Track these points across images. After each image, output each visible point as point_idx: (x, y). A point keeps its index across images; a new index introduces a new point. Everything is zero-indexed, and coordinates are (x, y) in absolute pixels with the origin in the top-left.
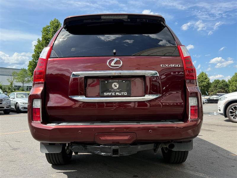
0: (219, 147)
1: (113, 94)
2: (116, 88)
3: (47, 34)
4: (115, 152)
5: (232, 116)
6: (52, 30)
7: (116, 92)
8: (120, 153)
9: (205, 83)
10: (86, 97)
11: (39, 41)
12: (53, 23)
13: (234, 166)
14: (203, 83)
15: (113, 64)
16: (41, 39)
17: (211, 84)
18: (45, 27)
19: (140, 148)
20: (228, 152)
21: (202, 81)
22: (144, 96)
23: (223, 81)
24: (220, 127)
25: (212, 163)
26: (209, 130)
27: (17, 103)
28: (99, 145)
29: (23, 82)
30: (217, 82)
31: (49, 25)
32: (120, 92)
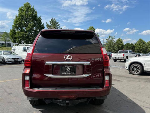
0: (122, 94)
1: (67, 73)
2: (68, 70)
3: (22, 12)
4: (68, 104)
5: (133, 71)
6: (25, 10)
7: (68, 72)
8: (70, 104)
9: (121, 45)
10: (53, 75)
11: (17, 17)
12: (25, 5)
13: (127, 106)
14: (120, 45)
15: (67, 58)
16: (18, 15)
17: (124, 46)
18: (21, 7)
19: (80, 101)
20: (126, 97)
21: (119, 44)
22: (83, 75)
23: (132, 44)
24: (125, 78)
25: (117, 104)
26: (119, 81)
27: (4, 58)
28: (59, 100)
29: (5, 41)
30: (128, 44)
31: (23, 6)
32: (70, 72)
